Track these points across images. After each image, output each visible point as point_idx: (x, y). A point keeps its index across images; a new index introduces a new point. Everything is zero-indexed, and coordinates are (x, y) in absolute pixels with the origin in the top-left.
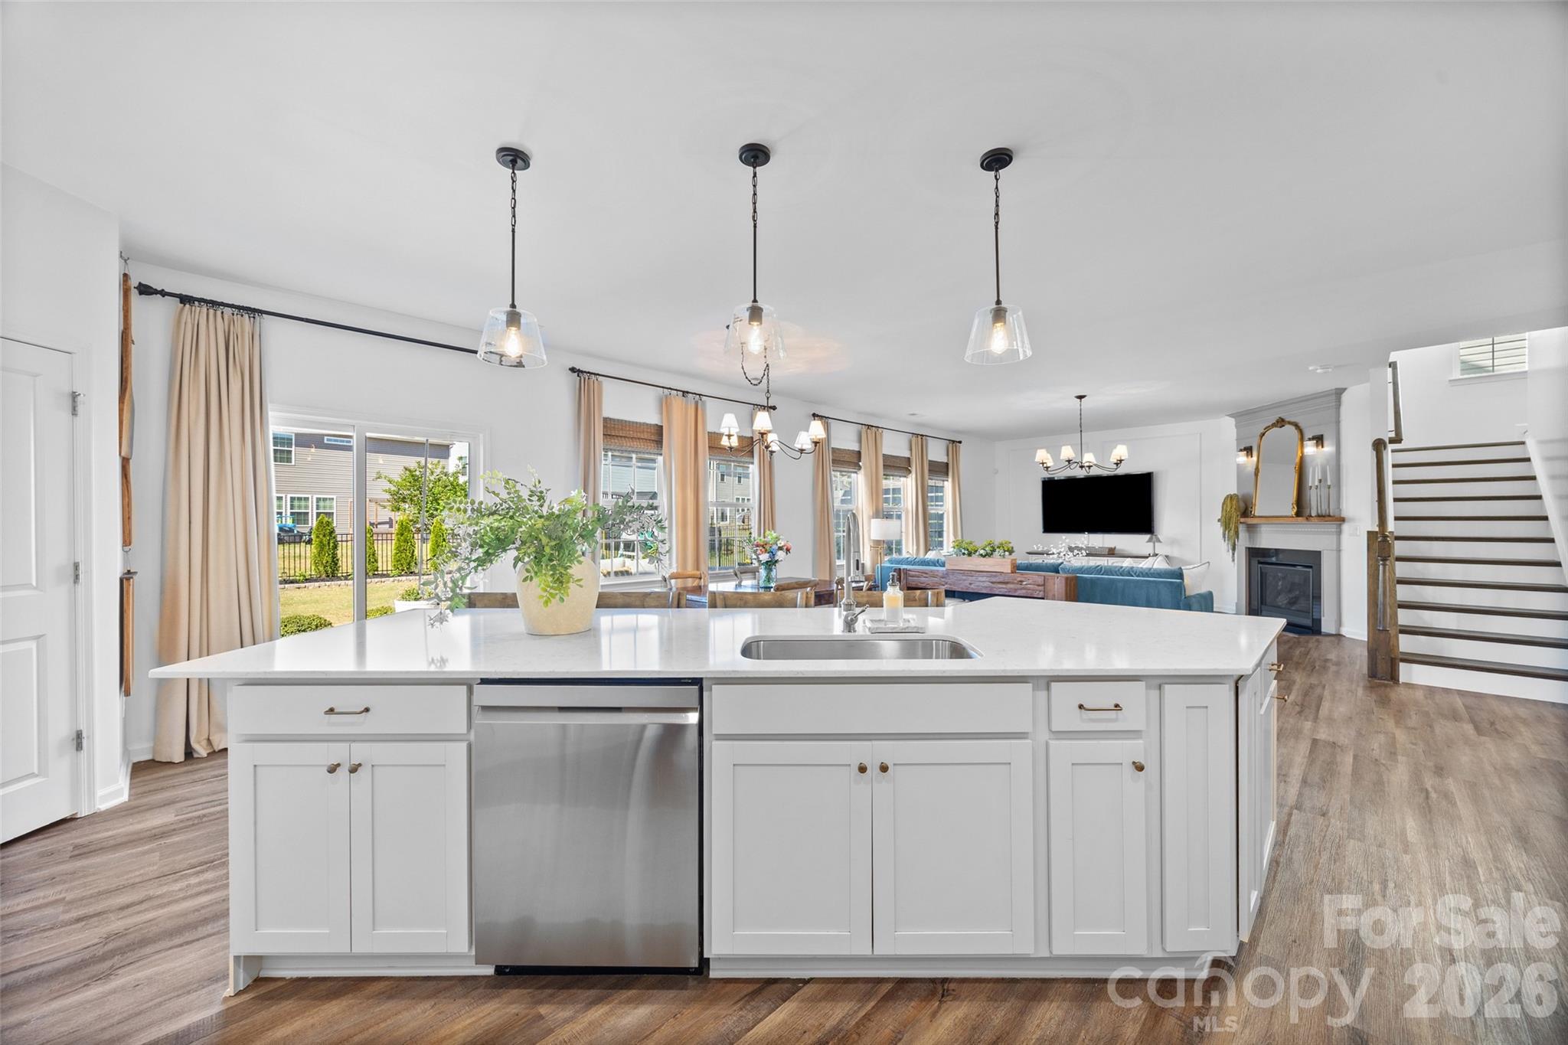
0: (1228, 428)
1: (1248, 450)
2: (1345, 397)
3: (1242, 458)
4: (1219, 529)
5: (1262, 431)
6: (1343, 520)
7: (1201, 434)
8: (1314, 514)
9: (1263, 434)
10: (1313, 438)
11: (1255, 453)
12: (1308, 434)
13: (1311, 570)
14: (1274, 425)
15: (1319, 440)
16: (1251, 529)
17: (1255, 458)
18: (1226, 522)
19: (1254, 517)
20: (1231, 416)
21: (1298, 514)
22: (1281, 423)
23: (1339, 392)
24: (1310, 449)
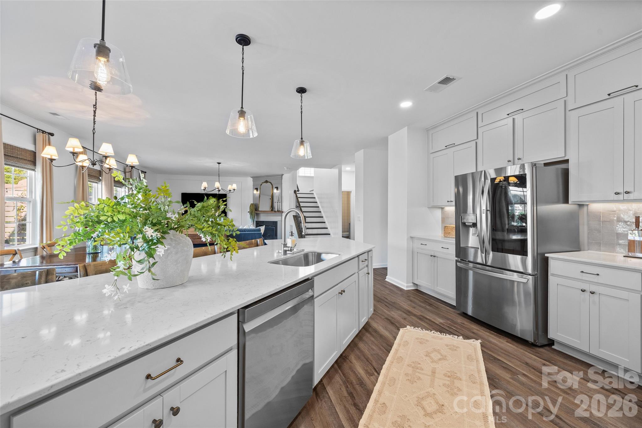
0: (250, 182)
1: (257, 189)
2: (283, 176)
3: (255, 192)
4: (249, 215)
5: (261, 184)
6: (283, 212)
7: (241, 182)
8: (276, 210)
9: (261, 185)
10: (275, 188)
11: (259, 190)
12: (274, 187)
13: (274, 227)
14: (265, 182)
15: (277, 188)
16: (258, 215)
17: (259, 192)
18: (251, 213)
19: (259, 211)
20: (251, 177)
21: (272, 210)
22: (266, 182)
23: (282, 175)
24: (275, 191)
